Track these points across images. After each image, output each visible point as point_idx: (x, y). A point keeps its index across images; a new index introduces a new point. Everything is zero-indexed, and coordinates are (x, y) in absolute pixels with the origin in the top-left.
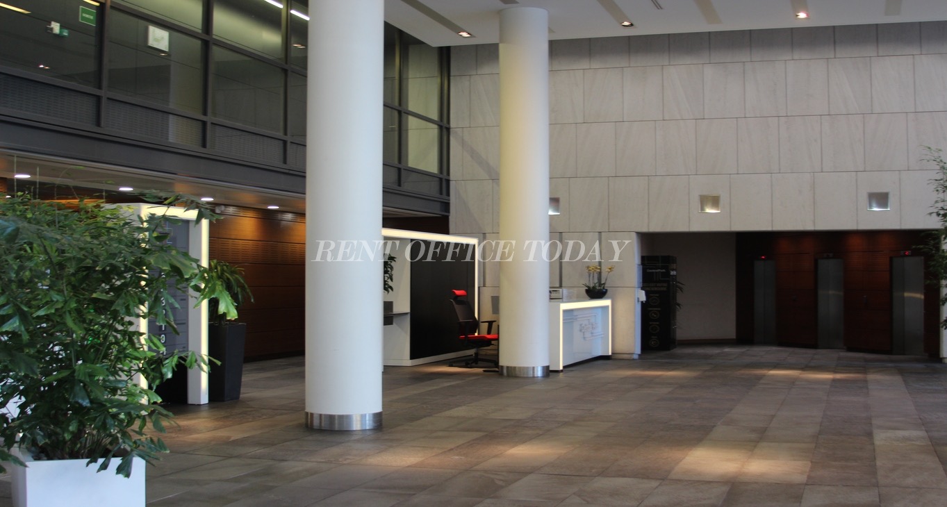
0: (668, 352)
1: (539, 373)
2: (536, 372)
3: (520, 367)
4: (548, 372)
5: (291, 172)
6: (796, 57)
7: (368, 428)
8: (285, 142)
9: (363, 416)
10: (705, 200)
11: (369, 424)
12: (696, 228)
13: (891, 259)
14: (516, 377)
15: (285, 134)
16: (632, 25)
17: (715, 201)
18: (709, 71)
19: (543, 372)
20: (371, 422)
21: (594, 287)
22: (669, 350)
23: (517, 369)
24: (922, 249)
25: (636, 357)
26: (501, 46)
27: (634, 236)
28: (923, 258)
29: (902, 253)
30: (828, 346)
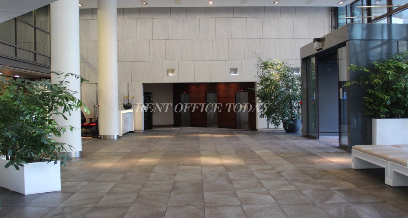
0: (151, 130)
1: (116, 137)
2: (114, 137)
3: (108, 136)
4: (119, 137)
5: (18, 60)
6: (203, 16)
7: (78, 156)
8: (16, 48)
9: (76, 153)
10: (169, 71)
11: (78, 155)
12: (166, 81)
13: (235, 93)
14: (107, 139)
15: (16, 44)
16: (147, 4)
17: (173, 71)
18: (170, 21)
19: (117, 137)
20: (79, 154)
21: (126, 105)
22: (151, 129)
23: (107, 136)
24: (252, 89)
25: (143, 131)
26: (98, 11)
27: (142, 84)
28: (247, 92)
29: (240, 90)
30: (211, 126)
